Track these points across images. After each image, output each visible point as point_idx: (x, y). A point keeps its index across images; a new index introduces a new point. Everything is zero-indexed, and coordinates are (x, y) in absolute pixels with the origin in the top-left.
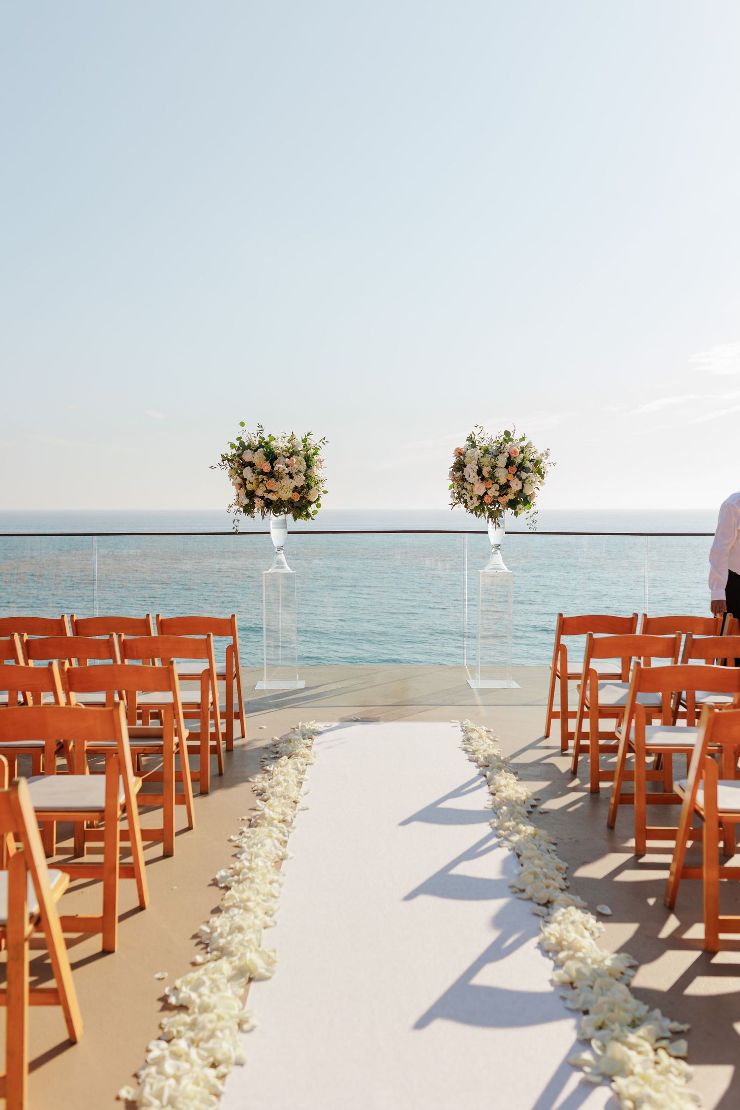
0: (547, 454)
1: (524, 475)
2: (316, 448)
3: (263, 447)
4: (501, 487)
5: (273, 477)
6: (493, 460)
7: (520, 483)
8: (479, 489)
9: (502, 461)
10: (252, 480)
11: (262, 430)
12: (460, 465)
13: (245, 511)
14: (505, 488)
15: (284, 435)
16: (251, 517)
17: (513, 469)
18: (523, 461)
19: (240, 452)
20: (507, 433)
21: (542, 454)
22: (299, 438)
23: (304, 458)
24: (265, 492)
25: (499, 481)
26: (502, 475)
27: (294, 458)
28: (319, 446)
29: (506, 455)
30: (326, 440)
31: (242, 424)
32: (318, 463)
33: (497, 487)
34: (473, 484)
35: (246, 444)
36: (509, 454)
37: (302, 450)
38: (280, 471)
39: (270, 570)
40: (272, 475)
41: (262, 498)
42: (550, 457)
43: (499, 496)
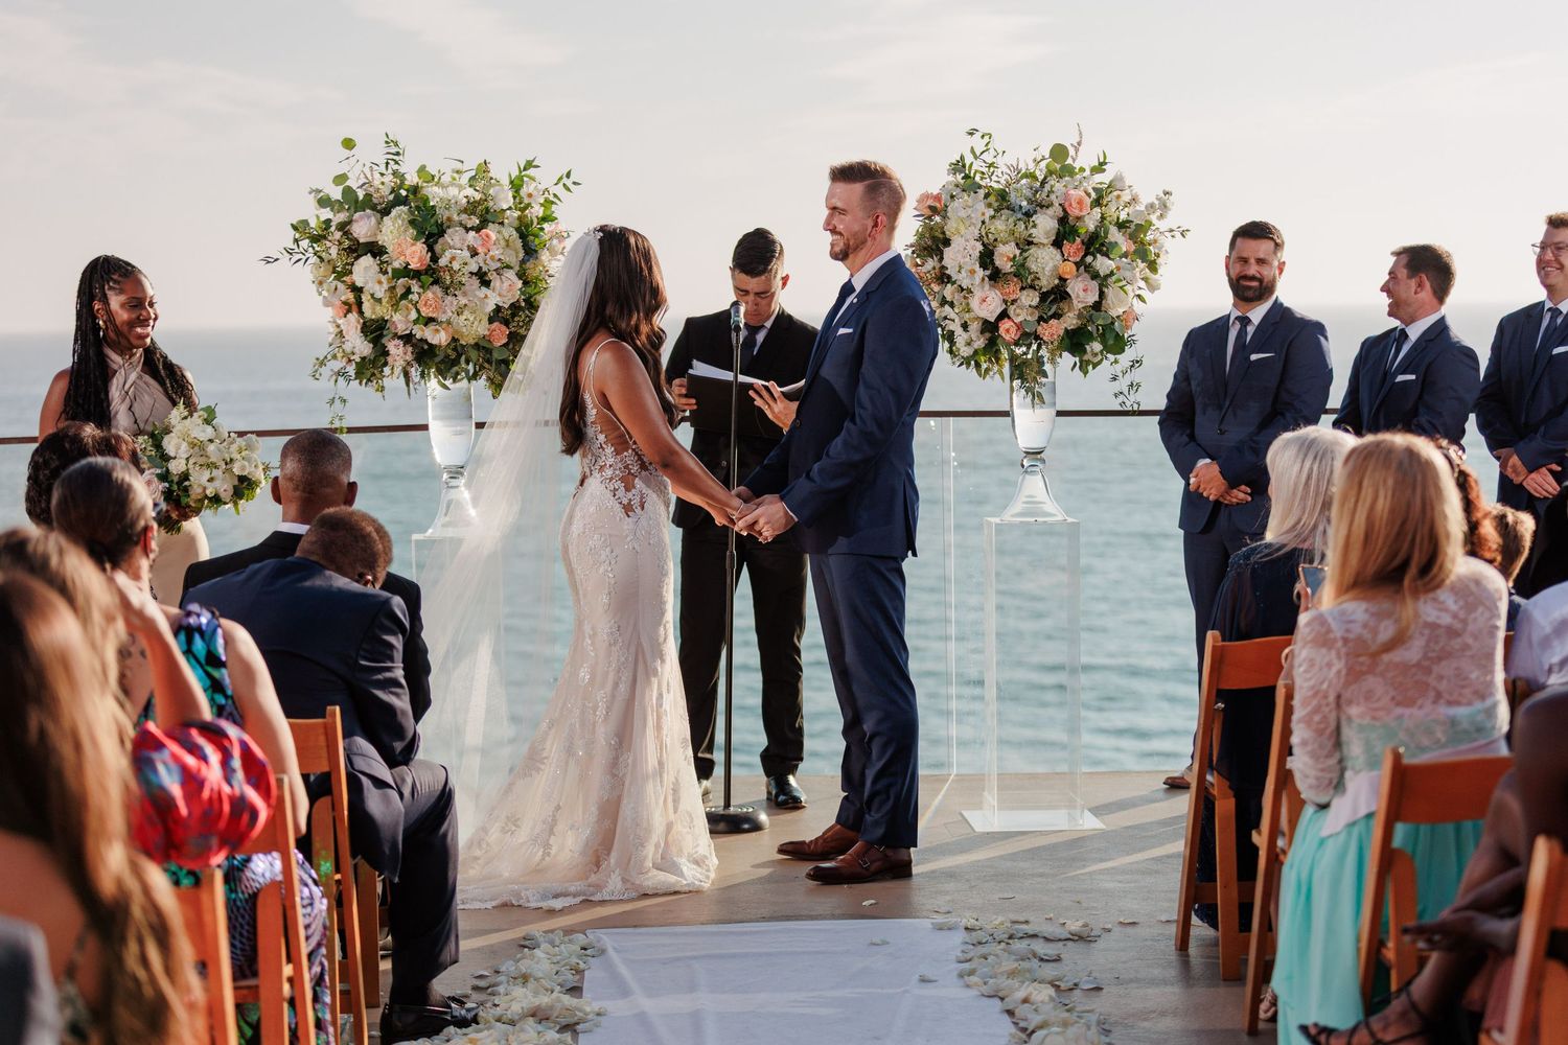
0: (1164, 206)
1: (1103, 264)
2: (546, 200)
3: (404, 201)
5: (436, 282)
6: (1020, 226)
7: (1095, 285)
8: (986, 303)
9: (1045, 224)
10: (380, 292)
11: (398, 154)
12: (934, 238)
13: (359, 375)
14: (1057, 295)
15: (459, 166)
16: (377, 390)
17: (1073, 248)
18: (1101, 223)
19: (342, 217)
20: (1059, 152)
21: (1151, 207)
22: (502, 171)
23: (518, 230)
24: (416, 322)
25: (1038, 282)
26: (1046, 266)
27: (491, 231)
28: (555, 195)
29: (1056, 210)
30: (572, 178)
31: (349, 144)
32: (555, 242)
33: (1030, 298)
34: (970, 291)
35: (361, 194)
36: (1064, 210)
37: (510, 208)
38: (456, 266)
39: (430, 531)
40: (431, 274)
41: (408, 339)
42: (1170, 215)
43: (1038, 322)
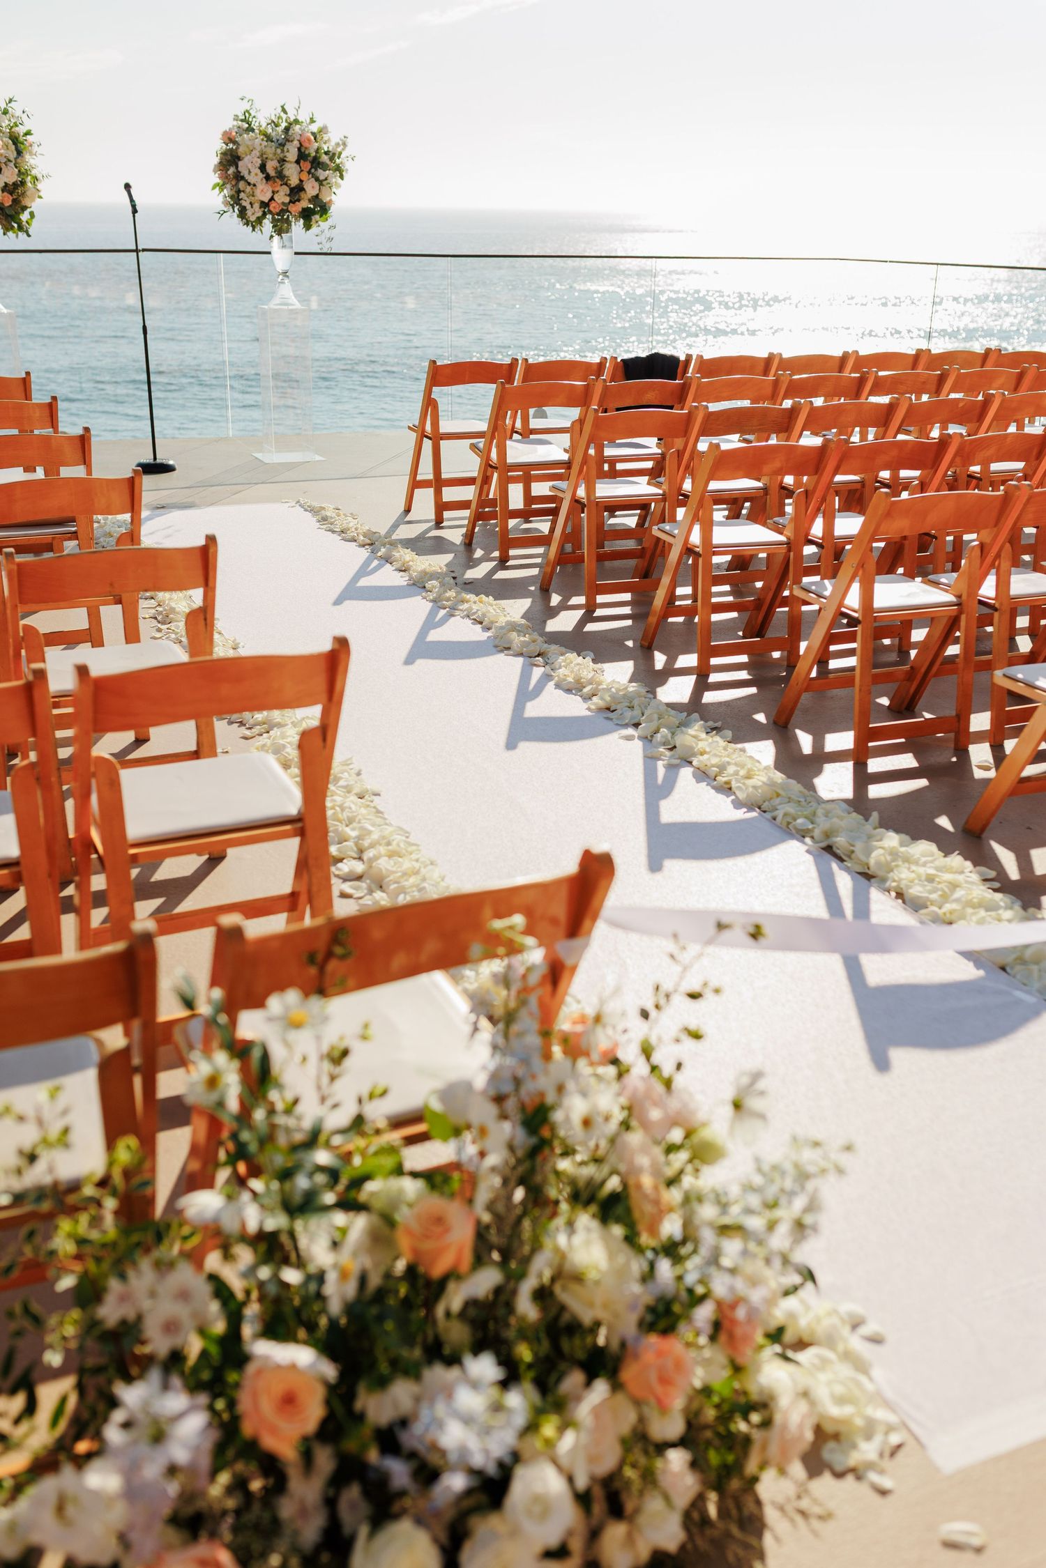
0: (345, 144)
1: (322, 174)
4: (292, 190)
6: (279, 151)
7: (316, 185)
8: (263, 192)
9: (292, 154)
12: (231, 155)
14: (296, 192)
17: (306, 165)
18: (317, 151)
21: (338, 144)
23: (12, 139)
25: (289, 182)
26: (293, 173)
29: (296, 143)
32: (31, 148)
33: (287, 190)
34: (254, 185)
36: (300, 144)
42: (347, 149)
43: (289, 203)
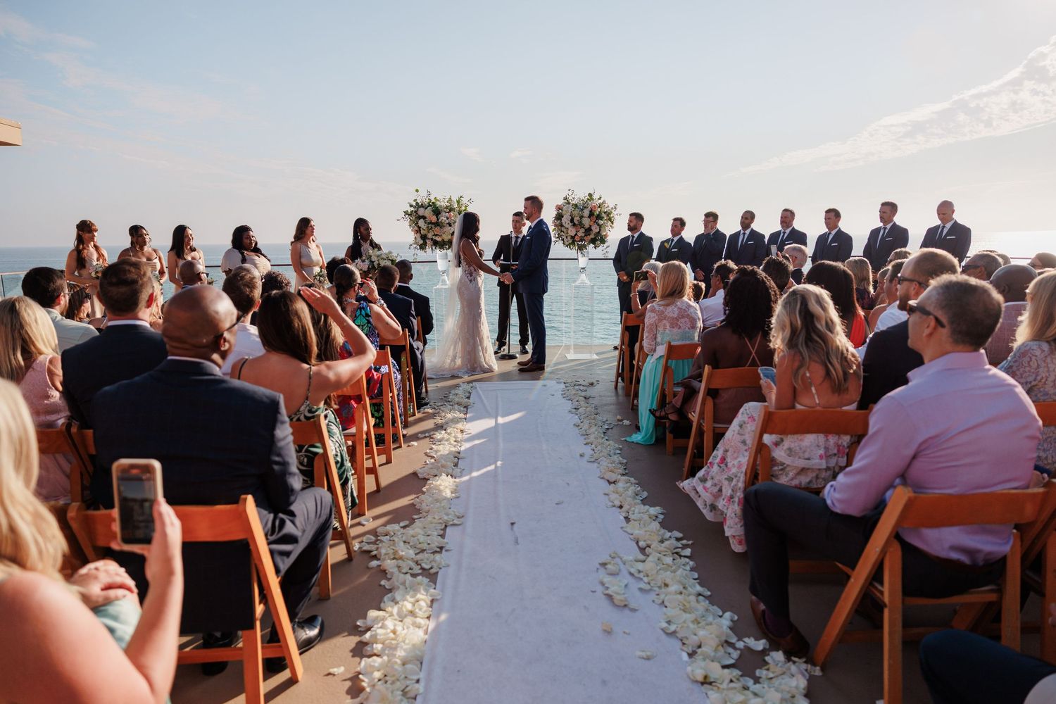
0: (615, 208)
1: (601, 222)
3: (431, 206)
5: (439, 225)
6: (580, 213)
7: (598, 227)
8: (572, 232)
9: (586, 213)
10: (424, 228)
11: (429, 194)
12: (559, 216)
13: (420, 249)
14: (588, 230)
15: (444, 197)
16: (425, 252)
17: (594, 218)
18: (600, 212)
19: (416, 209)
20: (590, 195)
21: (612, 208)
22: (455, 199)
24: (433, 235)
25: (584, 227)
26: (586, 222)
27: (452, 213)
28: (468, 204)
29: (589, 209)
30: (472, 200)
31: (417, 191)
33: (583, 230)
34: (568, 229)
35: (420, 204)
36: (591, 209)
37: (457, 208)
38: (443, 221)
39: (438, 286)
40: (437, 224)
41: (432, 239)
42: (617, 210)
43: (584, 236)
